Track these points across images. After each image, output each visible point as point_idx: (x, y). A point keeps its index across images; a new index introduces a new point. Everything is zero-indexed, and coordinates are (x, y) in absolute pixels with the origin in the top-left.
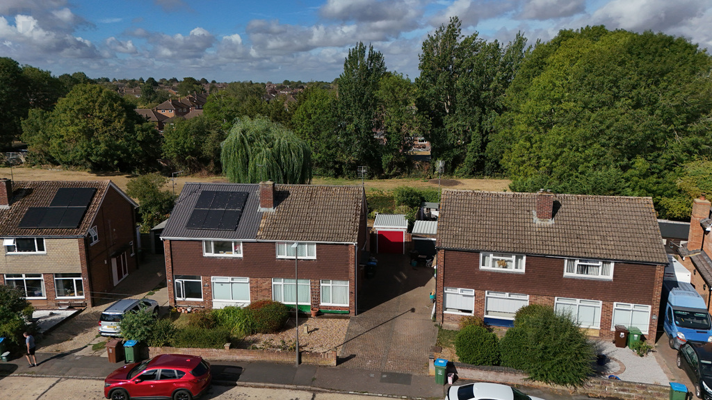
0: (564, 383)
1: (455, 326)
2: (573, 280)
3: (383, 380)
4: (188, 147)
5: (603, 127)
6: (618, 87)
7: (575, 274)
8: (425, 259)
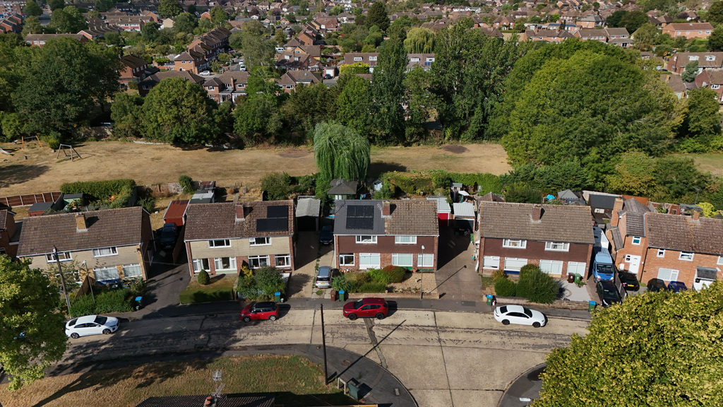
0: (544, 303)
1: (489, 275)
2: (549, 252)
3: (463, 305)
4: (256, 127)
5: (571, 129)
6: (583, 101)
7: (551, 249)
8: (463, 232)
